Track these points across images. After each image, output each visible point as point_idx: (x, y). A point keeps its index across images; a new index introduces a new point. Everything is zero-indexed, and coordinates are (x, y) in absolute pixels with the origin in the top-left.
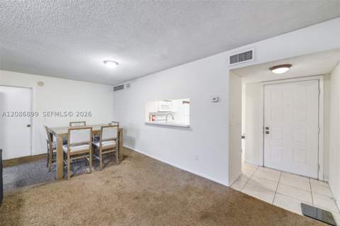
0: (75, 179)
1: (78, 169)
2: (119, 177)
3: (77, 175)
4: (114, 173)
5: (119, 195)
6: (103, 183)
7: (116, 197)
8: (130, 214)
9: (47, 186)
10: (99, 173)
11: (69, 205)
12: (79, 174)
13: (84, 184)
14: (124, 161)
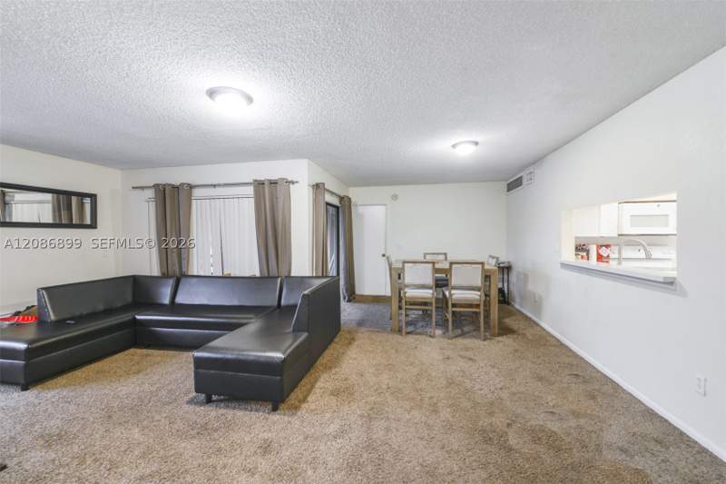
0: (411, 338)
1: (423, 326)
2: (471, 359)
3: (417, 334)
4: (467, 349)
5: (451, 383)
6: (441, 357)
7: (444, 382)
8: (445, 414)
9: (380, 334)
10: (445, 342)
11: (386, 363)
12: (420, 334)
13: (416, 348)
14: (500, 339)
